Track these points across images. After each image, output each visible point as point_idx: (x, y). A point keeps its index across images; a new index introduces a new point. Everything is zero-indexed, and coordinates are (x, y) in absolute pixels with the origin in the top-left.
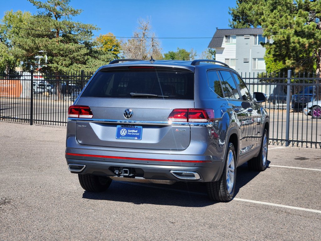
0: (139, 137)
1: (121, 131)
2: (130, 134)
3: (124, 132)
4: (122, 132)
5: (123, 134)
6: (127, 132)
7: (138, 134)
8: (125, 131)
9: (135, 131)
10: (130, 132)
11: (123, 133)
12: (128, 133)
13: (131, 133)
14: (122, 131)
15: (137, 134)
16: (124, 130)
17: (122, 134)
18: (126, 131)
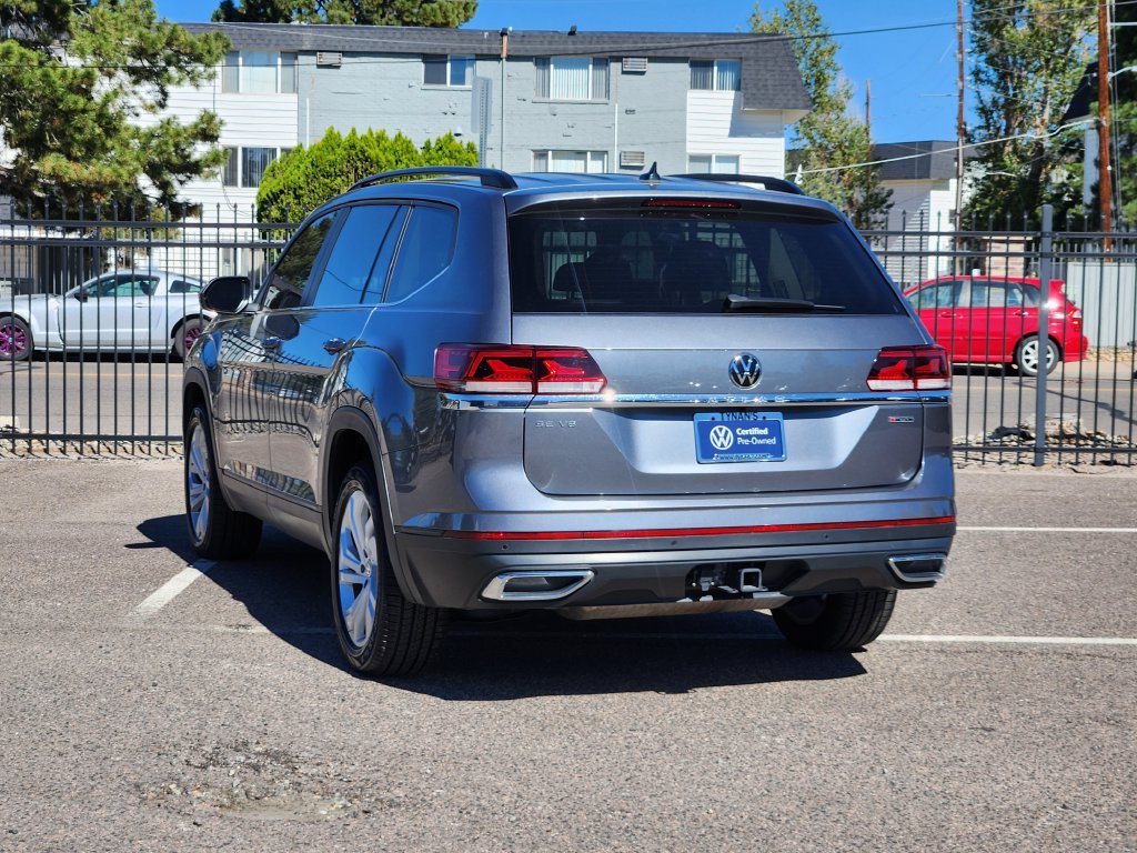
0: (777, 451)
1: (712, 434)
2: (746, 442)
3: (721, 435)
4: (718, 438)
5: (722, 446)
6: (736, 436)
7: (773, 441)
8: (727, 432)
9: (761, 432)
10: (744, 437)
11: (722, 439)
12: (740, 440)
13: (749, 437)
14: (715, 432)
15: (768, 441)
16: (721, 430)
17: (719, 444)
18: (730, 433)
